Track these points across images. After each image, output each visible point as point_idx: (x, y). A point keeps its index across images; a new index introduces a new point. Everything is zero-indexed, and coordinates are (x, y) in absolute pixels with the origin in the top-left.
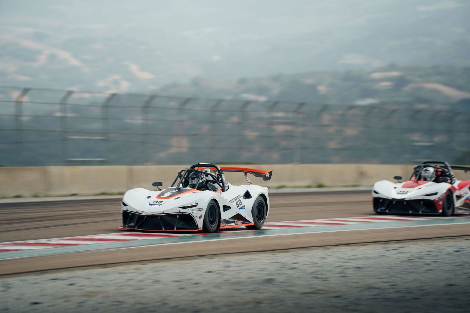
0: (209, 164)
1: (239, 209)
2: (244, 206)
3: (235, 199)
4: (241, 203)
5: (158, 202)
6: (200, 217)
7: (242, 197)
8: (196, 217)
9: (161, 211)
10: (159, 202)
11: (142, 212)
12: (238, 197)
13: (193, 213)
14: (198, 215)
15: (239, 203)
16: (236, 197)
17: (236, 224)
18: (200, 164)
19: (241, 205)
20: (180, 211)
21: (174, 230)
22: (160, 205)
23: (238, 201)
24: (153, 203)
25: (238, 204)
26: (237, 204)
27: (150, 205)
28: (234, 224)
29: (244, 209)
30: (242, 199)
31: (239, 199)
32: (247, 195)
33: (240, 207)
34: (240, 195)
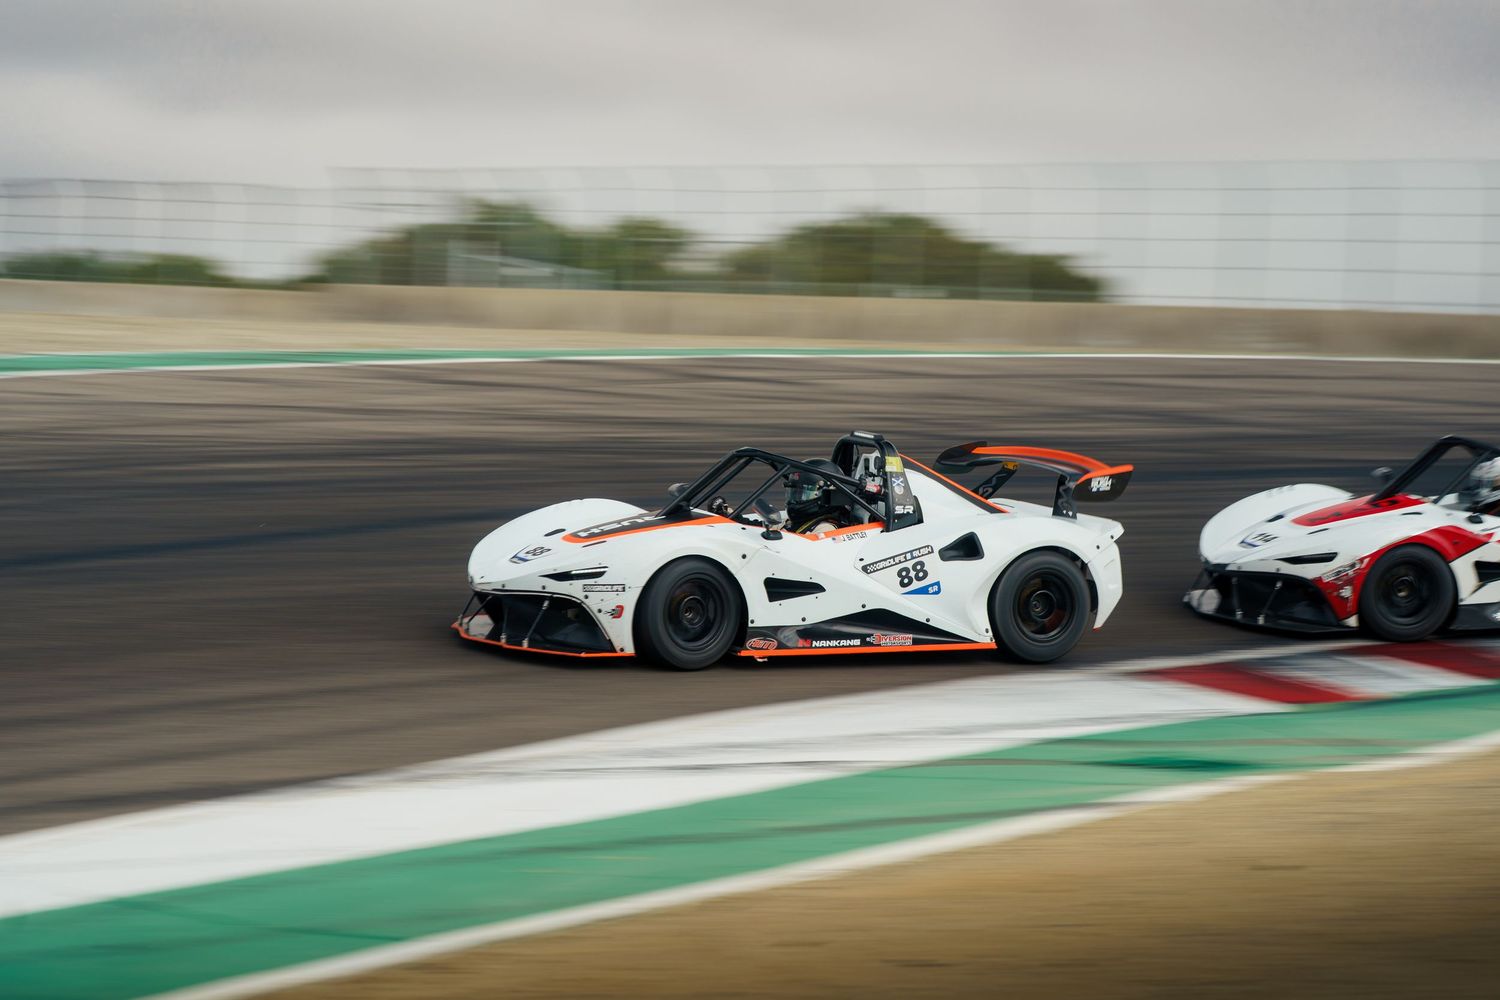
1: (911, 592)
2: (938, 584)
3: (898, 558)
4: (922, 575)
5: (537, 551)
6: (618, 614)
7: (937, 554)
8: (600, 611)
10: (542, 551)
12: (916, 554)
13: (586, 597)
14: (609, 607)
15: (912, 574)
16: (904, 554)
17: (864, 643)
18: (856, 434)
19: (921, 579)
20: (544, 587)
23: (909, 565)
24: (527, 553)
25: (907, 576)
26: (903, 577)
28: (857, 642)
29: (935, 593)
30: (933, 559)
31: (916, 560)
32: (965, 548)
33: (916, 585)
34: (928, 546)
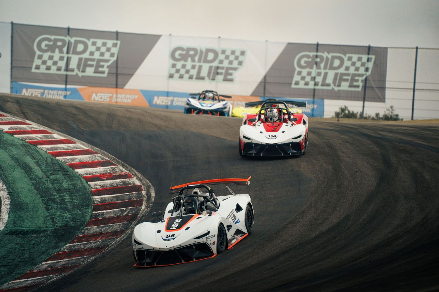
0: (198, 185)
1: (235, 223)
2: (238, 219)
3: (230, 215)
4: (235, 218)
5: (170, 236)
6: (214, 243)
7: (235, 211)
8: (210, 244)
9: (178, 245)
10: (172, 235)
11: (159, 248)
12: (232, 212)
13: (207, 241)
14: (212, 242)
16: (230, 213)
17: (237, 239)
18: (189, 186)
19: (235, 219)
20: (195, 242)
21: (193, 260)
22: (174, 239)
23: (232, 216)
24: (166, 237)
26: (233, 220)
27: (164, 240)
28: (235, 240)
29: (239, 222)
30: (235, 213)
31: (233, 214)
32: (239, 208)
33: (236, 221)
34: (233, 210)
